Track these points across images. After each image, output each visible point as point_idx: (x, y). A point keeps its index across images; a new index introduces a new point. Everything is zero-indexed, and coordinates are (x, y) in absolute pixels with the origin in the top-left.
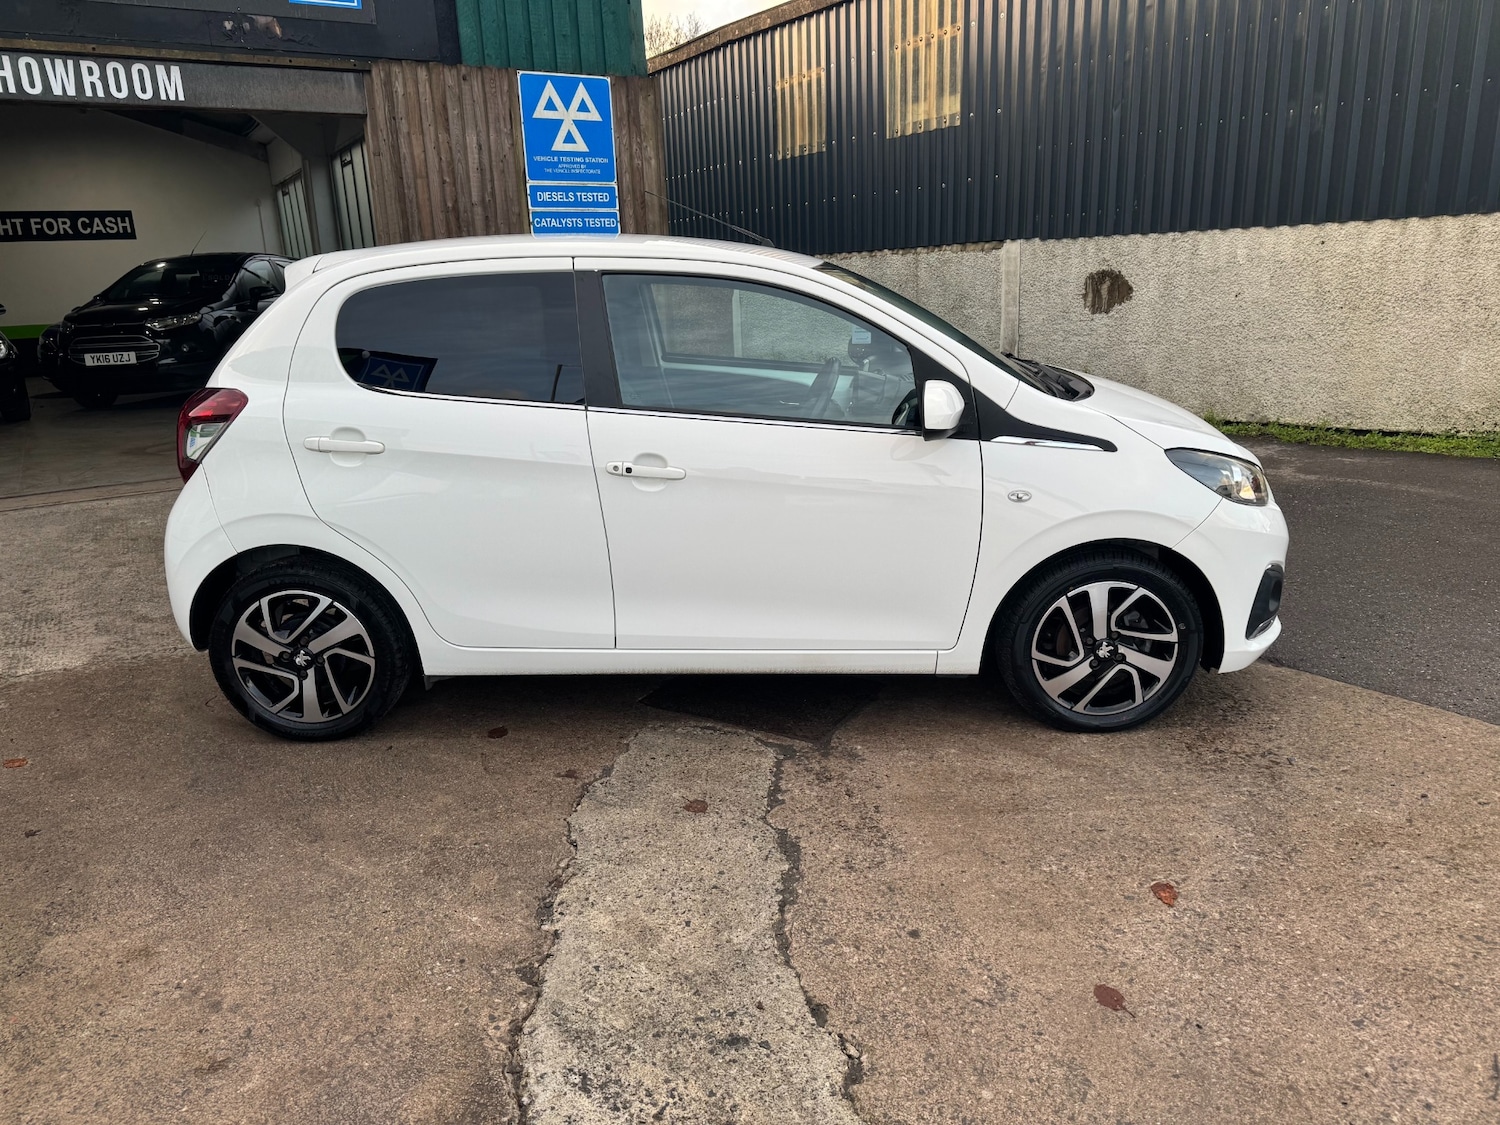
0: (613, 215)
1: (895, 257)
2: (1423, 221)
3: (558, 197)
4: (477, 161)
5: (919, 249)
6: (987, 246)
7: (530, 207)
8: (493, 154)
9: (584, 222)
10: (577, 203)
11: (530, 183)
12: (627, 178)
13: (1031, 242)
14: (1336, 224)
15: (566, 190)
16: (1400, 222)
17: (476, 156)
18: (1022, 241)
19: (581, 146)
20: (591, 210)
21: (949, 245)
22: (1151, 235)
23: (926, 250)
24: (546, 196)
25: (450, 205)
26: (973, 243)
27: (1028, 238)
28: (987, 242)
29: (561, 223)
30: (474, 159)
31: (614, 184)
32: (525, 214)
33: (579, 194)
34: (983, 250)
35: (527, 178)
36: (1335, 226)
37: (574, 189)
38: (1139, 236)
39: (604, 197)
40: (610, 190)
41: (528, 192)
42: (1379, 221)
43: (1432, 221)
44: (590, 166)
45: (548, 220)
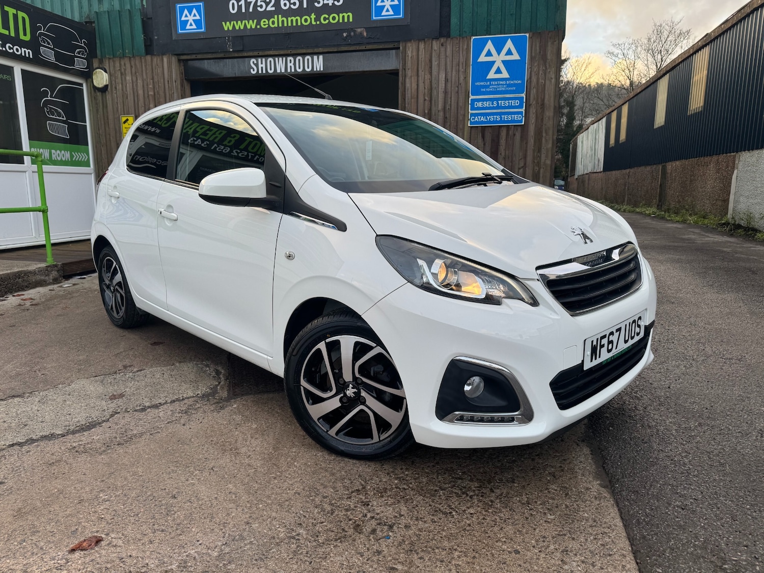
0: (521, 113)
3: (486, 104)
4: (443, 87)
7: (470, 111)
8: (453, 83)
9: (501, 118)
10: (498, 107)
11: (471, 97)
12: (534, 92)
15: (492, 100)
17: (444, 85)
19: (505, 74)
20: (506, 110)
24: (480, 104)
25: (426, 112)
29: (486, 119)
30: (442, 87)
31: (524, 95)
32: (466, 114)
33: (500, 102)
35: (470, 95)
37: (497, 99)
39: (517, 103)
40: (521, 99)
41: (470, 102)
44: (509, 86)
45: (479, 117)
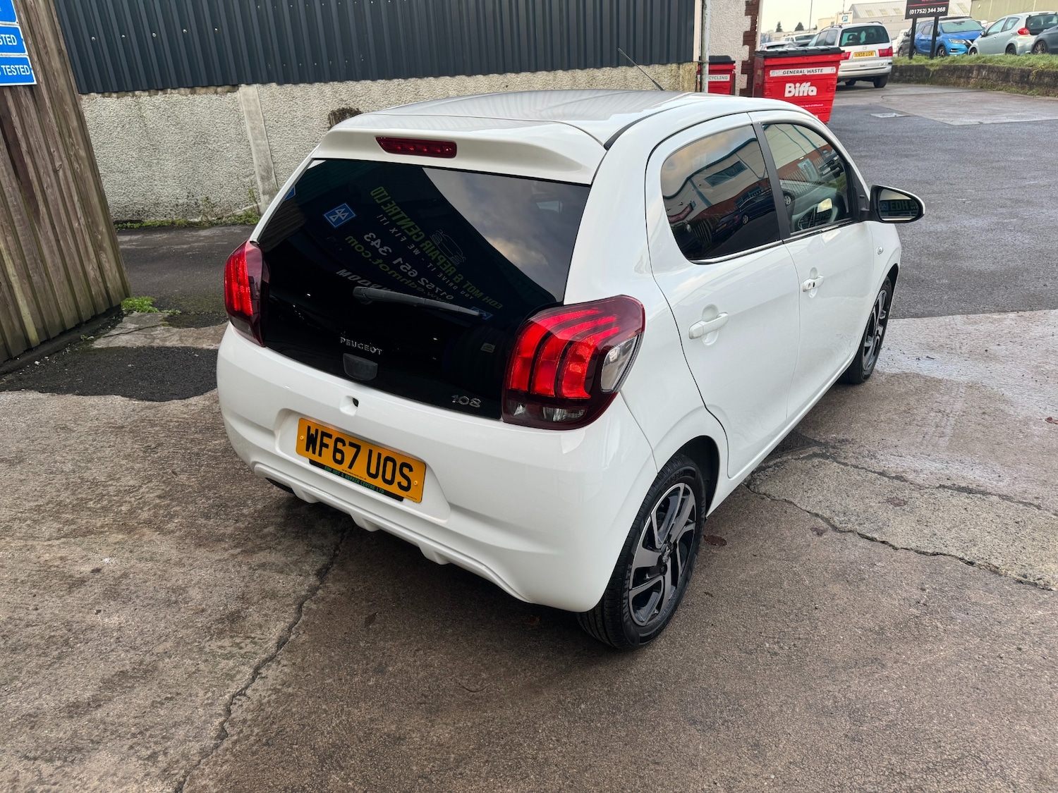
0: (23, 61)
1: (108, 100)
2: (565, 72)
5: (137, 93)
6: (219, 89)
13: (268, 86)
14: (514, 74)
16: (552, 73)
18: (258, 85)
20: (4, 55)
21: (174, 89)
22: (379, 81)
23: (147, 94)
26: (203, 87)
27: (263, 83)
28: (218, 86)
31: (17, 24)
34: (216, 93)
36: (513, 75)
38: (369, 81)
39: (13, 40)
40: (16, 31)
42: (540, 73)
43: (570, 72)
